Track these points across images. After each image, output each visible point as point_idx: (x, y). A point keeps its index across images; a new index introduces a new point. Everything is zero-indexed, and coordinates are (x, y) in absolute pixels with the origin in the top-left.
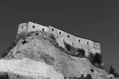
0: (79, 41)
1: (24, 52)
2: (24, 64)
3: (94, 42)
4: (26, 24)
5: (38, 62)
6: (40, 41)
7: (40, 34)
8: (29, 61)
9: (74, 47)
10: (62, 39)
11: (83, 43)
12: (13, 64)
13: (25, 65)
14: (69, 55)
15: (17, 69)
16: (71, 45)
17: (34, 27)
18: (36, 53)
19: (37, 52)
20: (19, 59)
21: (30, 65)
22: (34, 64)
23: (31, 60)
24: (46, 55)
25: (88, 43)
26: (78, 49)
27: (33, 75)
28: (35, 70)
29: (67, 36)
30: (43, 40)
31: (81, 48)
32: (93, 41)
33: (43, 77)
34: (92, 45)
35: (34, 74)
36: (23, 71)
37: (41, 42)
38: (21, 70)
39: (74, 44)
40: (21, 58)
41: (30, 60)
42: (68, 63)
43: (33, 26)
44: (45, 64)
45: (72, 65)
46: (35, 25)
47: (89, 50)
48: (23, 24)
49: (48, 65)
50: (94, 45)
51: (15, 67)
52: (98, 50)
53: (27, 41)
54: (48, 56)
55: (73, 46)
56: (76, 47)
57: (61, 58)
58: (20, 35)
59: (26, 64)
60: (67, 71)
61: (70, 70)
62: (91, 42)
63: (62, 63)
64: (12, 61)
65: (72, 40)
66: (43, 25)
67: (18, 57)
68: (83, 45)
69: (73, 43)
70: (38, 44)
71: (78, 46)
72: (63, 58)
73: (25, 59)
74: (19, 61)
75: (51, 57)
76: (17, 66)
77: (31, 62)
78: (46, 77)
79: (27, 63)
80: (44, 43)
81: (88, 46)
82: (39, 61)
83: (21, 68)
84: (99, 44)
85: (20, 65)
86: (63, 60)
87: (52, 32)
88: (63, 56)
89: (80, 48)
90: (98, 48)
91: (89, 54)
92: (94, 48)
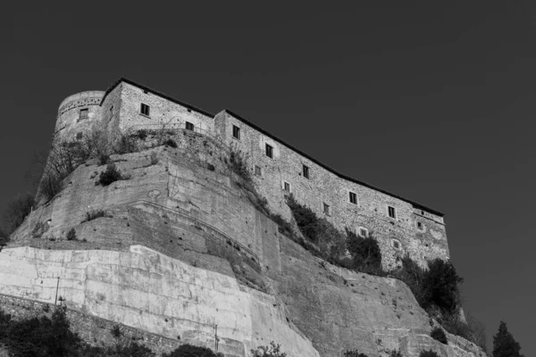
0: (353, 198)
1: (126, 215)
2: (135, 273)
3: (419, 211)
4: (100, 94)
5: (203, 272)
6: (189, 175)
7: (183, 143)
8: (158, 261)
9: (331, 225)
10: (279, 180)
11: (372, 208)
12: (83, 272)
13: (143, 279)
14: (321, 260)
15: (102, 298)
16: (320, 214)
17: (145, 110)
18: (183, 226)
19: (187, 223)
20: (108, 247)
21: (164, 281)
22: (187, 278)
23: (169, 259)
24: (229, 243)
25: (391, 212)
26: (351, 235)
27: (187, 334)
28: (192, 309)
29: (300, 170)
30: (201, 171)
31: (363, 232)
32: (415, 206)
33: (233, 345)
34: (410, 222)
35: (192, 329)
36: (134, 309)
37: (195, 179)
38: (126, 300)
39: (330, 209)
40: (120, 246)
41: (162, 256)
42: (321, 294)
43: (143, 105)
44: (233, 281)
45: (340, 304)
46: (152, 100)
47: (396, 245)
48: (85, 95)
49: (247, 289)
50: (419, 224)
51: (96, 287)
52: (436, 249)
53: (123, 174)
54: (238, 249)
55: (329, 219)
56: (340, 227)
57: (285, 268)
58: (72, 145)
59: (147, 273)
60: (322, 334)
61: (336, 328)
62: (404, 209)
63: (295, 292)
64: (74, 255)
65: (320, 190)
66: (190, 108)
67: (100, 240)
68: (371, 220)
69: (326, 206)
70: (181, 189)
71: (348, 224)
72: (297, 269)
73: (137, 249)
74: (112, 256)
75: (250, 256)
76: (103, 279)
77: (169, 268)
78: (248, 343)
79: (153, 270)
80: (208, 185)
81: (391, 227)
82: (205, 266)
83: (125, 293)
84: (441, 220)
85: (116, 279)
86: (299, 276)
87: (235, 141)
88: (294, 260)
89: (358, 233)
90: (436, 241)
91: (400, 263)
92: (419, 236)
